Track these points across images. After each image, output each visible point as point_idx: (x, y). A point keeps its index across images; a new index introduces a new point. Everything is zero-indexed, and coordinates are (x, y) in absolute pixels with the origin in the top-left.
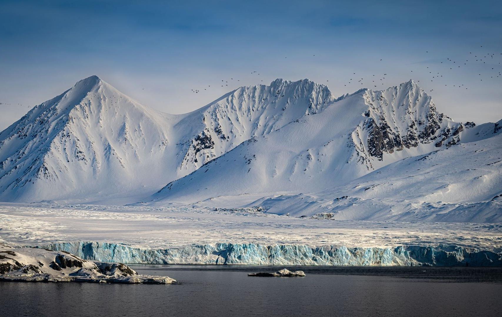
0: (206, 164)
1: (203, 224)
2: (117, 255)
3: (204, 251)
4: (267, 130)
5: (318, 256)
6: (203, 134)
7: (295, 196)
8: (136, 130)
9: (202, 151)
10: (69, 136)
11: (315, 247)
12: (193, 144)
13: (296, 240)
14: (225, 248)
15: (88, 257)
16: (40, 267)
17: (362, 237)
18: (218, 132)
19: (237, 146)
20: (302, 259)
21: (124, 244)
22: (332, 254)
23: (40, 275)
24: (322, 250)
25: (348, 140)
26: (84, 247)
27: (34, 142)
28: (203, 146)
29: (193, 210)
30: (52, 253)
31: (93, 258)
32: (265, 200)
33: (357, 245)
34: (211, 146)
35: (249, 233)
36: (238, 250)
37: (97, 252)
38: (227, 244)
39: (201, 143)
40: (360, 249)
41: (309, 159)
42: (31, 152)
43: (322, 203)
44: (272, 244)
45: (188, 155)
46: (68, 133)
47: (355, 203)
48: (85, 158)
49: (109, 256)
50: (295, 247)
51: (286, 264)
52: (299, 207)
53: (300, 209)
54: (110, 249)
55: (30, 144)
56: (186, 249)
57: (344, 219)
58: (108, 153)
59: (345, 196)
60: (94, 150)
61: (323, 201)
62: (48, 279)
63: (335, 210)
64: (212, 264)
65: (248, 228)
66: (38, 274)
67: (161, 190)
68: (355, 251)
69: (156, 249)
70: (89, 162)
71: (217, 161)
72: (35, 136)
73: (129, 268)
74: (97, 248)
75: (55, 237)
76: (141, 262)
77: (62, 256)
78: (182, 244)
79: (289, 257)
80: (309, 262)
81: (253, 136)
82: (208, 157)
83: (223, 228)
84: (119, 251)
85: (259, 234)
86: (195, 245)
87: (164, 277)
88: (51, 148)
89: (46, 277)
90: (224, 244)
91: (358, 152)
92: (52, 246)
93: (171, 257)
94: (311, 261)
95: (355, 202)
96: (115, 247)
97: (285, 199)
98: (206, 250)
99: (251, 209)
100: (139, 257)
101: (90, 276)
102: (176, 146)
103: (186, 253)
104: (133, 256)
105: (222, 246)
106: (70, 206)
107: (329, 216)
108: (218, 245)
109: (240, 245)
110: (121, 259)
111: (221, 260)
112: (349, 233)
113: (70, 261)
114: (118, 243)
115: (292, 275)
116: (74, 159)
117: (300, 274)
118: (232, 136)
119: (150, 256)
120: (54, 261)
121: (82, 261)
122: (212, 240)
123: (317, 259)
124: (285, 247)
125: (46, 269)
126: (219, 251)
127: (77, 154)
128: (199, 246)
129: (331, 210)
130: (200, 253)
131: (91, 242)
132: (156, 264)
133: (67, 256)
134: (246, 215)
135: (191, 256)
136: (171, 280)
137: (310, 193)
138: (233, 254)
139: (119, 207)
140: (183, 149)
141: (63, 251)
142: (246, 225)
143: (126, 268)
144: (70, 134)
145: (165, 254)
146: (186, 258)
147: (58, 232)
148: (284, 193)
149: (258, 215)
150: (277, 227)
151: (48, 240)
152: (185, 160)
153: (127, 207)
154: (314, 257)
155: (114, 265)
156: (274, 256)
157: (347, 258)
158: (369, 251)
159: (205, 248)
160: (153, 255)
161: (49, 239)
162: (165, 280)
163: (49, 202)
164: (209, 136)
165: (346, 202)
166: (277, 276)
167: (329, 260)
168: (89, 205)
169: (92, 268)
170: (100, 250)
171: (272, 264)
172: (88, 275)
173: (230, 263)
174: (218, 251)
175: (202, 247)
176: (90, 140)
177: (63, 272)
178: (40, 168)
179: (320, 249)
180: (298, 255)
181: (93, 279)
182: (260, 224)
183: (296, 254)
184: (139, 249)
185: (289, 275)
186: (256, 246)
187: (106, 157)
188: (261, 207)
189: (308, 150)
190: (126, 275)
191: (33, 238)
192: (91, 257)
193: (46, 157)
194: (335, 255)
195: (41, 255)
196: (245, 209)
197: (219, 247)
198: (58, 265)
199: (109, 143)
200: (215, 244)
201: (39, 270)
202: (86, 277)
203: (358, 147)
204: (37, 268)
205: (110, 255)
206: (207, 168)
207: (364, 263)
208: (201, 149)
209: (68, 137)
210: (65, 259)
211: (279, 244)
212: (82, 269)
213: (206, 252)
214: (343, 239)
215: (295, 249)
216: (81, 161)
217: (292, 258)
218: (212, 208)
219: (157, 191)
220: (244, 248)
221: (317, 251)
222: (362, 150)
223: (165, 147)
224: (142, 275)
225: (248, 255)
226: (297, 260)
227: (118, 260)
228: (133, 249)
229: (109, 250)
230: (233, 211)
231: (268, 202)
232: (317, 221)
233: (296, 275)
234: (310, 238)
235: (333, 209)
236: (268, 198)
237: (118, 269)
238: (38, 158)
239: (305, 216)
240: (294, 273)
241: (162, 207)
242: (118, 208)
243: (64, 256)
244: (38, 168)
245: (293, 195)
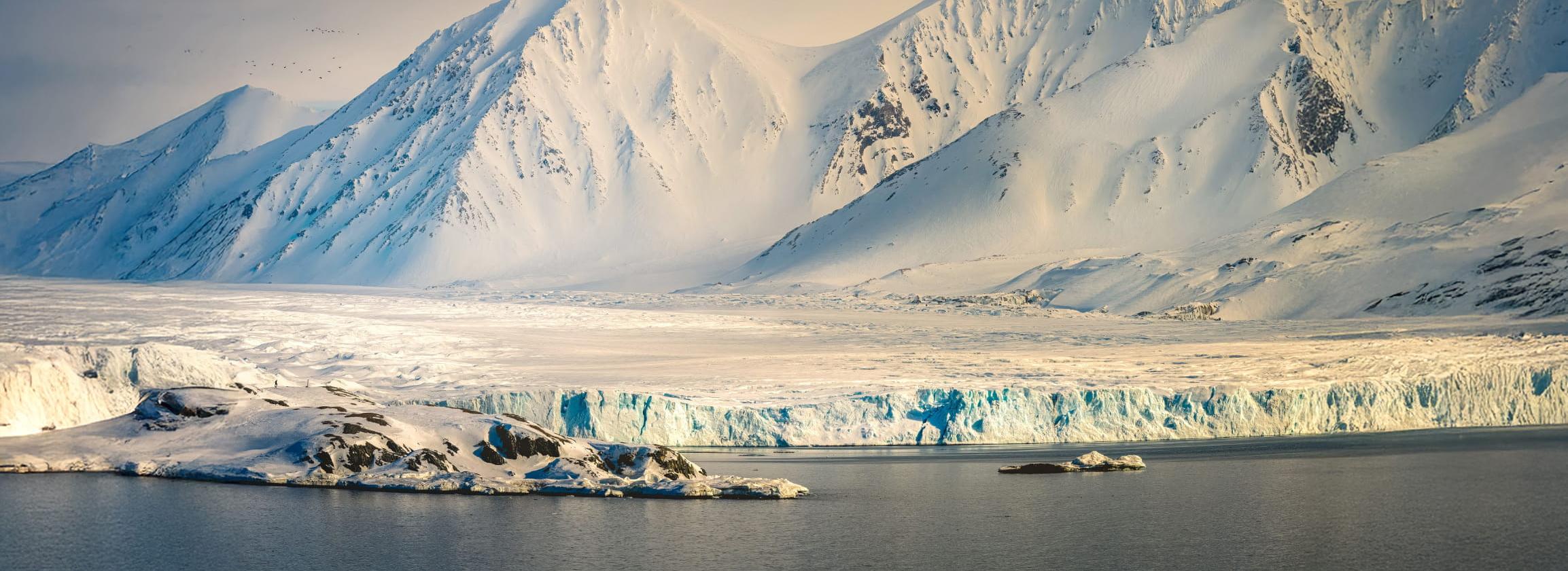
0: (891, 177)
1: (883, 338)
2: (654, 425)
3: (885, 410)
4: (1048, 86)
5: (1180, 414)
6: (881, 98)
7: (1122, 260)
8: (700, 91)
9: (878, 144)
10: (523, 108)
11: (1171, 394)
12: (853, 126)
13: (1124, 376)
14: (940, 402)
15: (576, 430)
16: (448, 456)
17: (1285, 362)
18: (920, 91)
19: (972, 127)
20: (1139, 424)
21: (670, 396)
22: (1213, 408)
23: (449, 475)
24: (1189, 401)
25: (1251, 113)
26: (565, 404)
27: (432, 127)
28: (881, 130)
29: (856, 302)
30: (481, 418)
31: (591, 431)
32: (1044, 272)
33: (1273, 384)
34: (901, 129)
35: (1004, 361)
36: (976, 406)
37: (600, 417)
38: (945, 391)
39: (874, 124)
40: (1281, 392)
41: (1157, 163)
42: (424, 153)
43: (1189, 278)
44: (1062, 389)
45: (841, 155)
46: (519, 100)
47: (1270, 276)
48: (565, 168)
49: (633, 428)
50: (1123, 394)
51: (1098, 439)
52: (1131, 290)
53: (1133, 294)
54: (634, 408)
55: (423, 130)
56: (838, 406)
57: (1243, 318)
58: (627, 152)
59: (1247, 257)
60: (589, 144)
61: (1192, 272)
62: (470, 487)
63: (1223, 294)
64: (907, 445)
65: (1003, 348)
66: (445, 472)
67: (770, 250)
68: (1269, 398)
69: (758, 406)
70: (577, 178)
71: (919, 169)
72: (436, 111)
73: (684, 458)
74: (601, 405)
75: (490, 378)
76: (718, 442)
77: (506, 428)
78: (826, 393)
79: (1107, 421)
80: (1155, 431)
81: (1013, 104)
82: (894, 158)
83: (935, 348)
84: (659, 413)
85: (1030, 361)
86: (860, 396)
87: (776, 481)
88: (476, 142)
89: (466, 480)
90: (939, 390)
91: (1276, 143)
92: (481, 401)
93: (798, 427)
94: (1161, 429)
95: (1270, 273)
96: (647, 404)
97: (1097, 268)
98: (890, 409)
99: (1009, 296)
100: (713, 429)
101: (579, 479)
102: (808, 130)
103: (837, 418)
104: (696, 427)
105: (931, 396)
106: (528, 296)
107: (1208, 310)
108: (924, 394)
109: (980, 393)
110: (663, 434)
111: (931, 433)
112: (1255, 354)
113: (527, 439)
114: (655, 392)
115: (1111, 466)
116: (536, 169)
117: (1131, 464)
118: (958, 102)
119: (742, 425)
120: (486, 439)
121: (558, 440)
122: (905, 380)
123: (1177, 423)
124: (1095, 395)
125: (465, 460)
126: (925, 409)
127: (546, 157)
128: (870, 398)
129: (1213, 294)
130: (876, 417)
131: (584, 390)
132: (758, 446)
133: (517, 428)
134: (995, 314)
135: (850, 423)
136: (794, 487)
137: (1160, 253)
138: (960, 418)
139: (657, 295)
140: (827, 139)
141: (507, 415)
142: (995, 339)
143: (676, 459)
144: (525, 104)
145: (781, 421)
146: (839, 430)
147: (496, 363)
148: (1095, 253)
149: (1026, 311)
150: (1076, 344)
151: (471, 384)
152: (834, 167)
153: (678, 296)
154: (1168, 419)
155: (643, 450)
156: (1067, 420)
157: (1249, 419)
158: (1301, 396)
159: (887, 402)
160: (749, 423)
161: (473, 382)
162: (779, 487)
163: (472, 284)
164: (895, 105)
165: (1248, 272)
166: (1074, 471)
167: (1206, 423)
168: (579, 293)
169: (585, 459)
170: (607, 409)
171: (1063, 441)
172: (575, 476)
173: (955, 441)
174: (922, 411)
175: (879, 401)
176: (578, 118)
177: (509, 470)
178: (447, 195)
179: (1183, 398)
180: (1129, 415)
181: (588, 488)
182: (1032, 336)
183: (1124, 412)
184: (712, 409)
185: (1105, 467)
186: (1022, 395)
187: (622, 162)
188: (1035, 292)
189: (1153, 140)
190: (674, 478)
191: (434, 381)
192: (586, 431)
193: (464, 165)
194: (1220, 410)
195: (450, 424)
196: (993, 296)
197: (926, 399)
198: (495, 450)
199: (628, 127)
200: (914, 392)
201: (446, 463)
202: (570, 482)
203: (1275, 131)
204: (442, 457)
205: (634, 426)
206: (892, 189)
207: (1289, 427)
208: (875, 139)
209: (519, 110)
210: (514, 434)
211: (1081, 387)
212: (558, 461)
213: (890, 414)
214: (1241, 369)
215: (1123, 399)
216: (555, 174)
217: (1113, 423)
218: (906, 295)
219: (760, 253)
220: (990, 400)
221: (1176, 402)
222: (1286, 138)
223: (778, 134)
224: (717, 477)
225: (1001, 419)
226: (1126, 429)
227: (657, 436)
228: (695, 409)
229: (632, 410)
230: (962, 304)
231: (1055, 277)
232: (1178, 324)
233: (1123, 467)
234: (1159, 369)
235: (1218, 293)
236: (1053, 266)
237: (654, 461)
238: (443, 167)
239: (1146, 313)
240: (1116, 463)
241: (773, 297)
242: (655, 300)
243: (510, 426)
244: (443, 195)
245: (1116, 258)
